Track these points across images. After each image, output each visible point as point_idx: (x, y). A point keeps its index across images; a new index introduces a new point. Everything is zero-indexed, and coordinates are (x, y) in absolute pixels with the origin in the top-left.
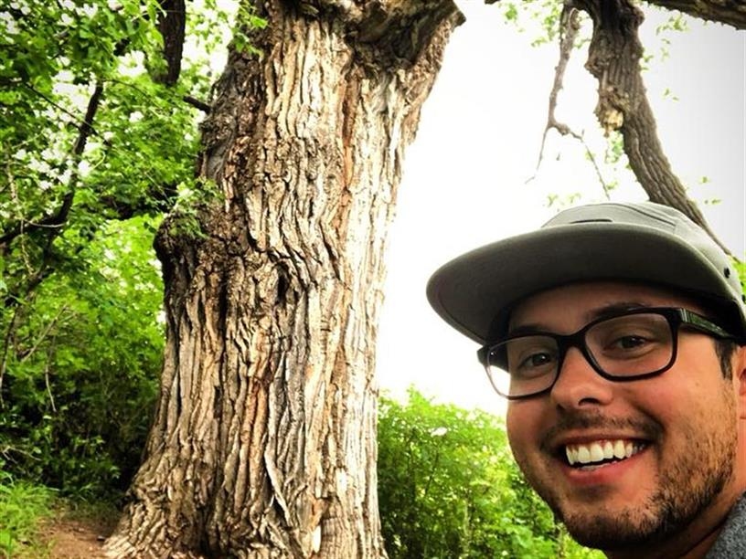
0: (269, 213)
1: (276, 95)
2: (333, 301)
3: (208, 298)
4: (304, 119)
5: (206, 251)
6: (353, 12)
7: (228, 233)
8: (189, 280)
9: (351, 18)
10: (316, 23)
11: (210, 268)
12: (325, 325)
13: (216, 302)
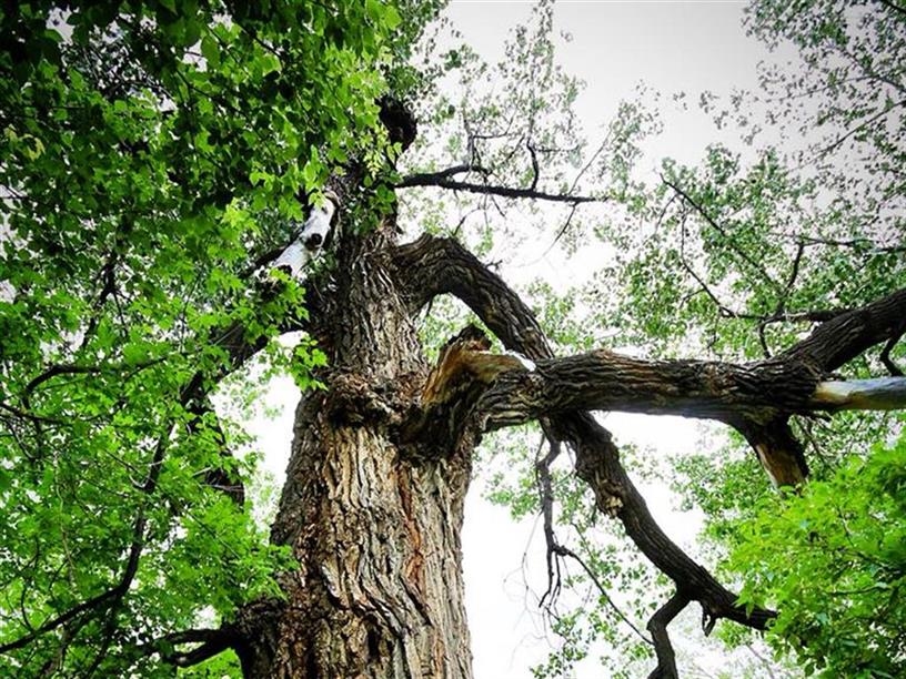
0: (347, 574)
1: (336, 484)
2: (429, 645)
3: (294, 670)
4: (366, 496)
5: (287, 623)
6: (394, 416)
7: (308, 603)
8: (271, 655)
9: (392, 422)
10: (363, 428)
11: (293, 638)
12: (426, 670)
13: (304, 672)
